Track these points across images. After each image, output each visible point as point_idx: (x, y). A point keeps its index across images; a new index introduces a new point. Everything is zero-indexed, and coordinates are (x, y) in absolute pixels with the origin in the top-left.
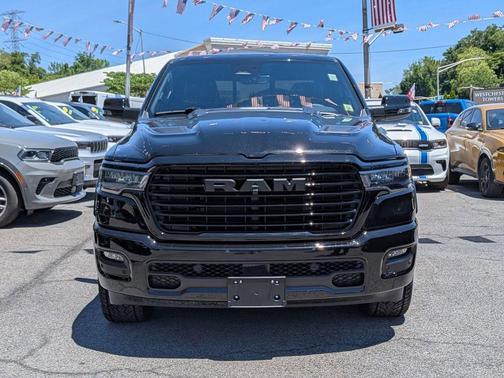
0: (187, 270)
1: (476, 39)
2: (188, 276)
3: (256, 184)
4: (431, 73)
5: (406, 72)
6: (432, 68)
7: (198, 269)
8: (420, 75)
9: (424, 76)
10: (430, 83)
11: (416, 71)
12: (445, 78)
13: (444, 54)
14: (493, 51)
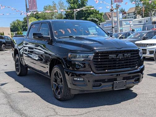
0: (104, 81)
1: (33, 15)
2: (104, 82)
3: (120, 56)
4: (19, 24)
5: (11, 24)
6: (20, 23)
7: (106, 80)
8: (16, 25)
9: (17, 25)
10: (19, 28)
11: (14, 24)
12: (24, 26)
13: (23, 19)
14: (38, 18)
